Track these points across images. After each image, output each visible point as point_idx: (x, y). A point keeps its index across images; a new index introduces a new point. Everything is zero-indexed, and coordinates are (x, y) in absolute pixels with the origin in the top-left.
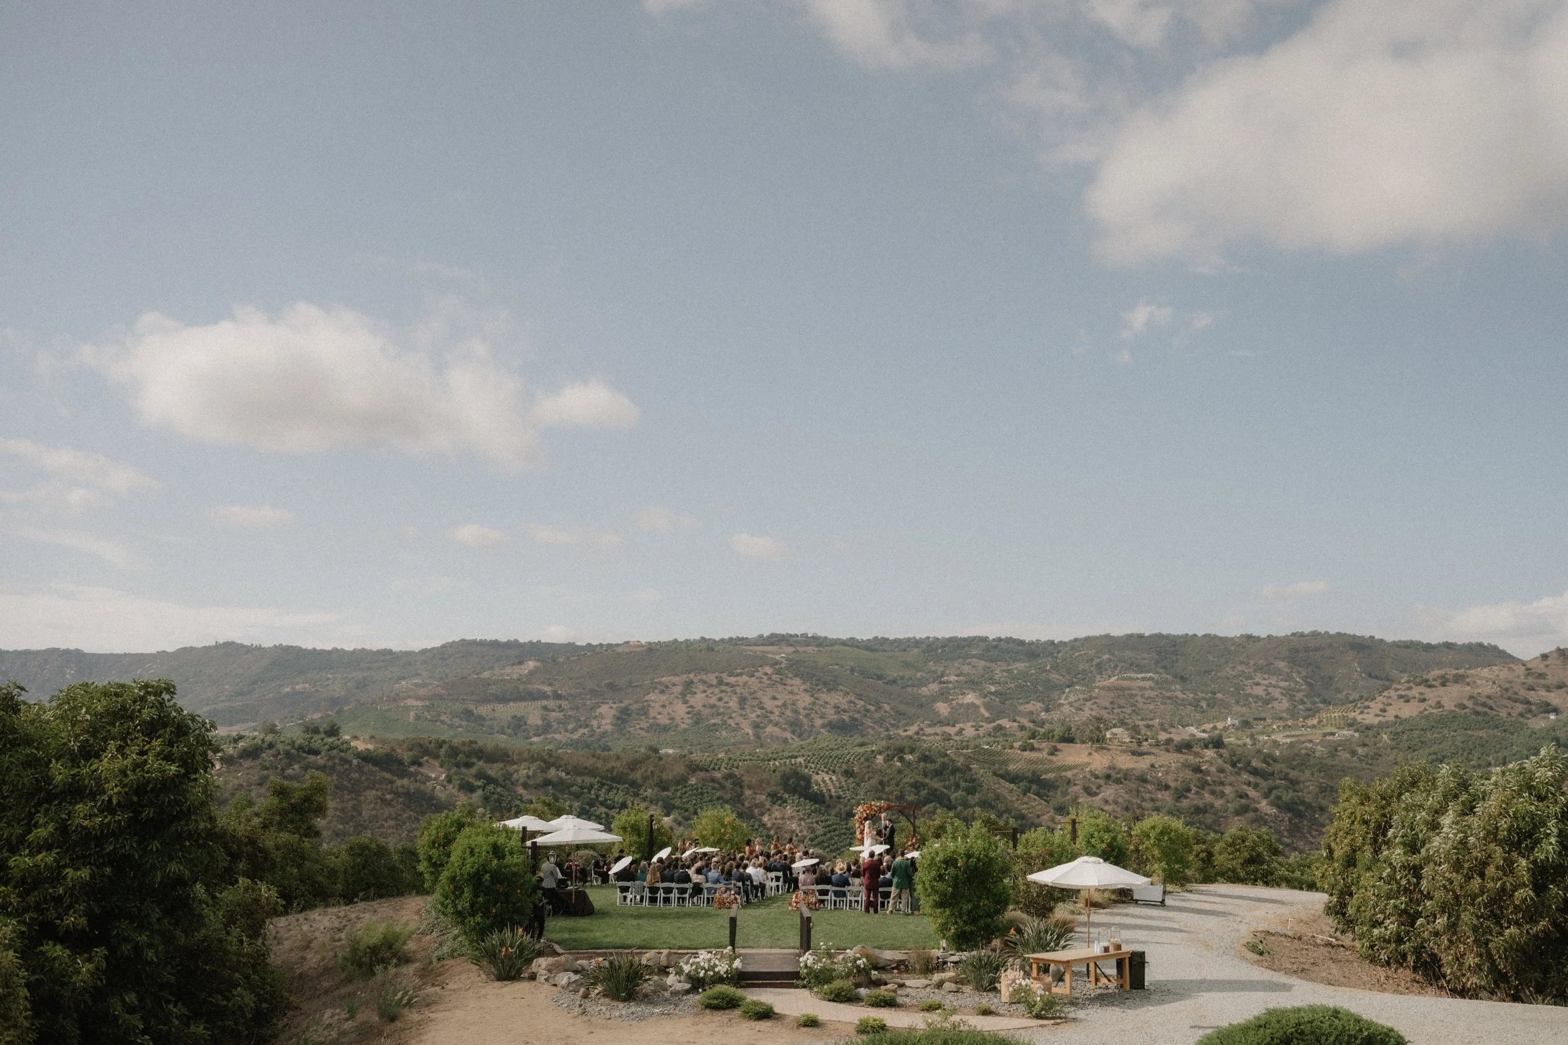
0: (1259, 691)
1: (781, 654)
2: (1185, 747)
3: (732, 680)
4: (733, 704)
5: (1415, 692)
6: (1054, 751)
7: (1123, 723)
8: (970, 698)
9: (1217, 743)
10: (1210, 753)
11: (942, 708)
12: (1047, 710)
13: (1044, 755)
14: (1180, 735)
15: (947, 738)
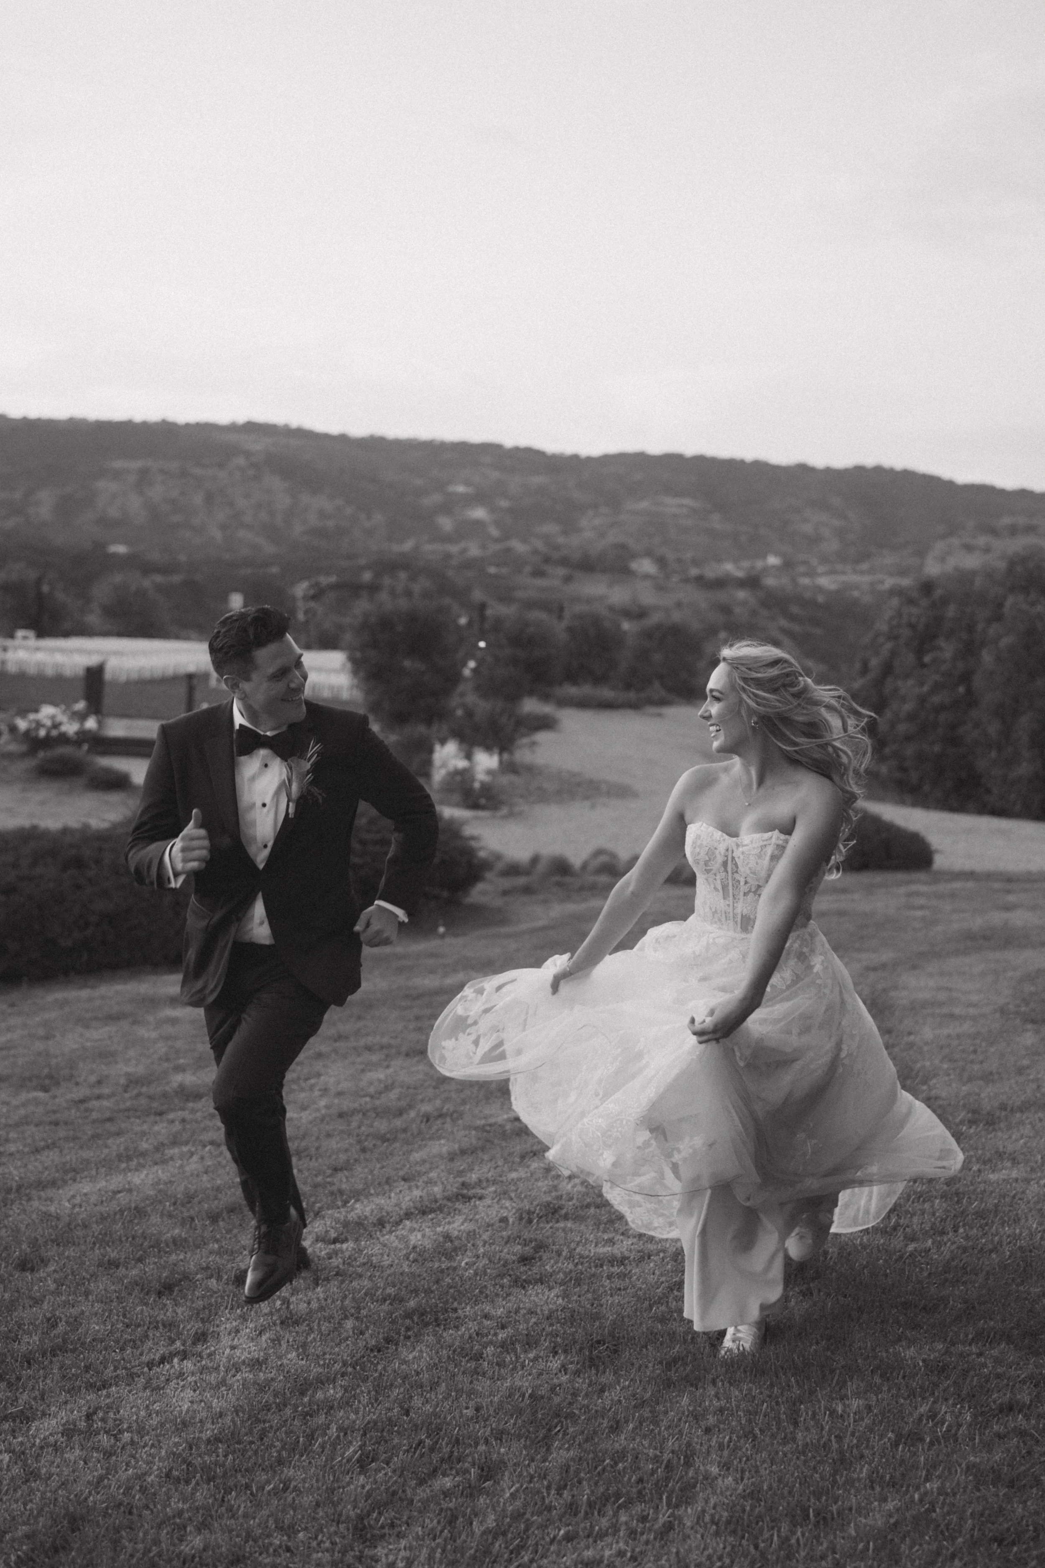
0: (808, 528)
1: (257, 446)
2: (720, 583)
3: (198, 471)
4: (198, 499)
5: (982, 540)
6: (568, 579)
7: (649, 553)
8: (479, 513)
9: (752, 582)
10: (742, 594)
11: (446, 523)
12: (565, 533)
13: (556, 583)
14: (712, 571)
15: (448, 556)
